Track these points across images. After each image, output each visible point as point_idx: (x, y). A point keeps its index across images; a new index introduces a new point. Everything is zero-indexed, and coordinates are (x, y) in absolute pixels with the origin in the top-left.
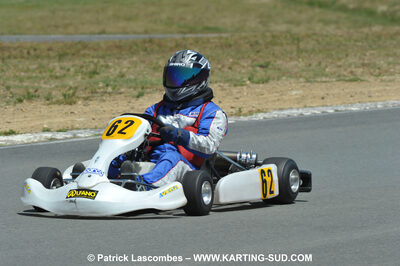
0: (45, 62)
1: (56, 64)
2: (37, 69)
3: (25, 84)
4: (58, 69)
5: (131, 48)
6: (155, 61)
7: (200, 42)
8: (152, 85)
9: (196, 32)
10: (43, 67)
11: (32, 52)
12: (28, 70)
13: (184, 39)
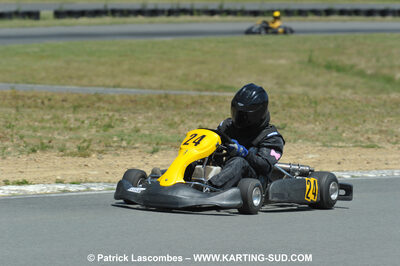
0: (59, 113)
1: (70, 115)
2: (52, 119)
3: (39, 134)
4: (72, 120)
5: (146, 103)
6: (170, 118)
7: (216, 101)
8: (168, 141)
9: (212, 91)
10: (58, 118)
11: (46, 102)
12: (42, 120)
13: (200, 96)
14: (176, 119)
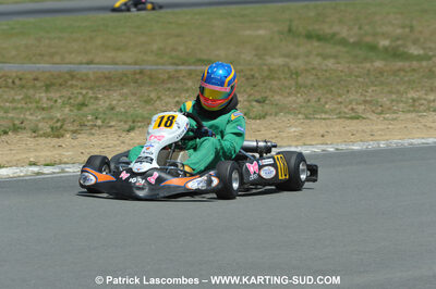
0: (31, 92)
1: (43, 95)
2: (23, 99)
3: (10, 115)
4: (45, 100)
5: (121, 79)
6: (146, 94)
8: (144, 118)
9: (189, 65)
10: (30, 98)
11: (17, 82)
12: (13, 101)
13: (176, 71)
14: (153, 95)
